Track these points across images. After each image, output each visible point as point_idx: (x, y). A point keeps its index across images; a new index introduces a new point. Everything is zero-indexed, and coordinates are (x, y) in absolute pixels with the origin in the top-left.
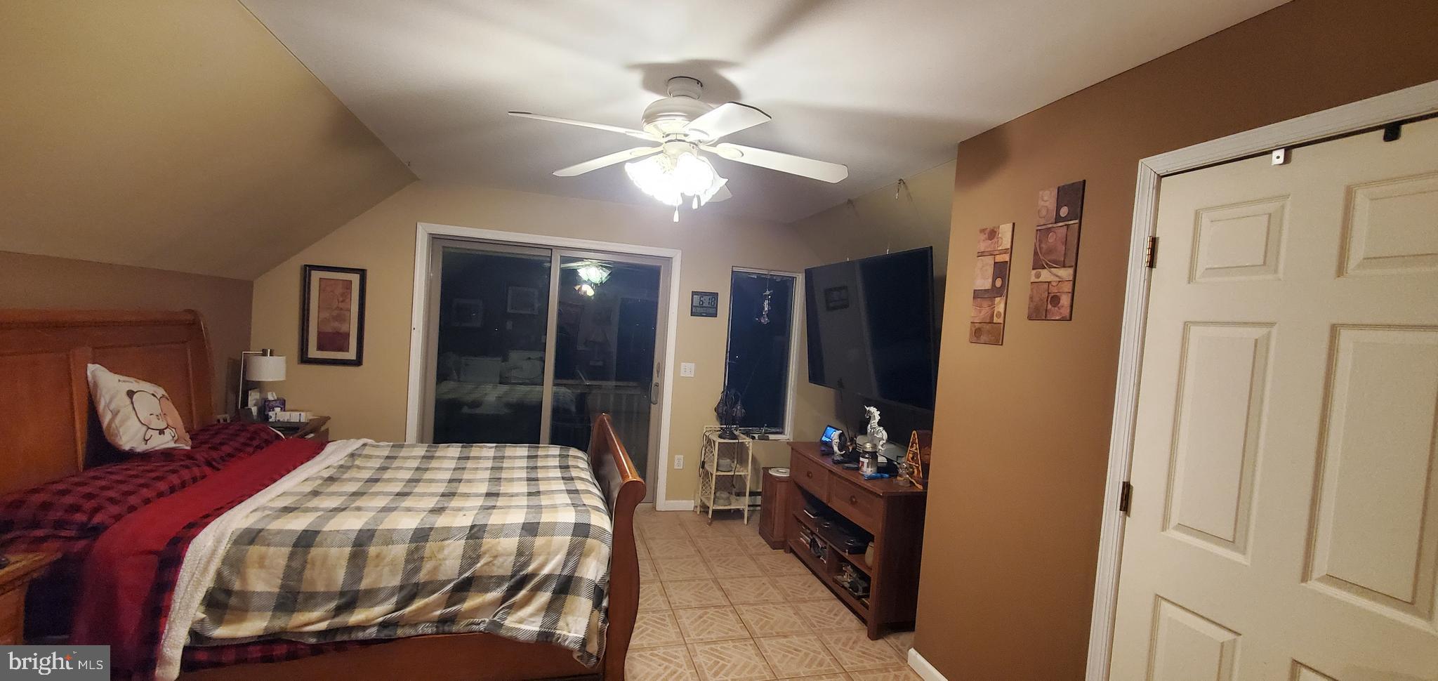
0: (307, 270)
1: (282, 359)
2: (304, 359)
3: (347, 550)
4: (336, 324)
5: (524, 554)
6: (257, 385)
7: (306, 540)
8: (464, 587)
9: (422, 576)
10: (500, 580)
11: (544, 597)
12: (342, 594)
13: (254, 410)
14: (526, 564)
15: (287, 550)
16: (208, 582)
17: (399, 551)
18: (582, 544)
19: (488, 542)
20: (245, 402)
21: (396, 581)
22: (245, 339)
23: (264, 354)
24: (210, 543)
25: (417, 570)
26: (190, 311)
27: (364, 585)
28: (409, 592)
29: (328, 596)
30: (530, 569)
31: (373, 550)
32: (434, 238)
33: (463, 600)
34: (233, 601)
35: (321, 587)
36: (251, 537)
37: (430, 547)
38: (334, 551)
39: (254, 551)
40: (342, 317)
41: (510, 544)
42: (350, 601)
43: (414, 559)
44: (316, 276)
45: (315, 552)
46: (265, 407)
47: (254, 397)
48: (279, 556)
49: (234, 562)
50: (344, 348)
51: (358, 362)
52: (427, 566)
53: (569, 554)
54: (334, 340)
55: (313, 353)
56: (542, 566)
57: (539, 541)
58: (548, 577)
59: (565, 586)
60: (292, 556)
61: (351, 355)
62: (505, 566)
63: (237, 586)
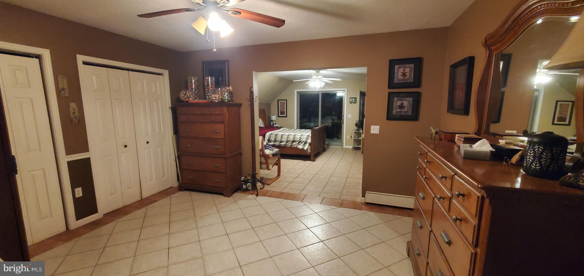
0: (278, 100)
1: (275, 116)
2: (279, 116)
3: (281, 136)
4: (283, 110)
5: (300, 138)
6: (272, 121)
7: (276, 135)
8: (293, 141)
9: (288, 140)
10: (298, 141)
11: (303, 144)
12: (280, 141)
13: (272, 125)
14: (301, 139)
15: (275, 135)
16: (268, 138)
17: (286, 136)
18: (308, 137)
19: (296, 136)
20: (271, 123)
21: (286, 140)
22: (270, 113)
23: (273, 115)
24: (268, 134)
25: (288, 139)
26: (264, 109)
27: (282, 140)
28: (287, 142)
29: (279, 141)
30: (301, 140)
31: (283, 136)
32: (298, 92)
33: (293, 143)
34: (270, 141)
35: (278, 140)
36: (271, 134)
37: (289, 136)
38: (279, 136)
39: (272, 135)
40: (284, 109)
41: (299, 137)
42: (281, 142)
43: (288, 138)
44: (280, 101)
45: (277, 136)
46: (273, 124)
47: (272, 123)
48: (274, 136)
49: (270, 136)
50: (284, 114)
51: (286, 117)
52: (289, 139)
53: (306, 139)
54: (282, 113)
55: (280, 115)
56: (303, 140)
57: (302, 137)
58: (303, 141)
59: (306, 143)
60: (275, 136)
61: (285, 115)
62: (298, 139)
63: (270, 139)
